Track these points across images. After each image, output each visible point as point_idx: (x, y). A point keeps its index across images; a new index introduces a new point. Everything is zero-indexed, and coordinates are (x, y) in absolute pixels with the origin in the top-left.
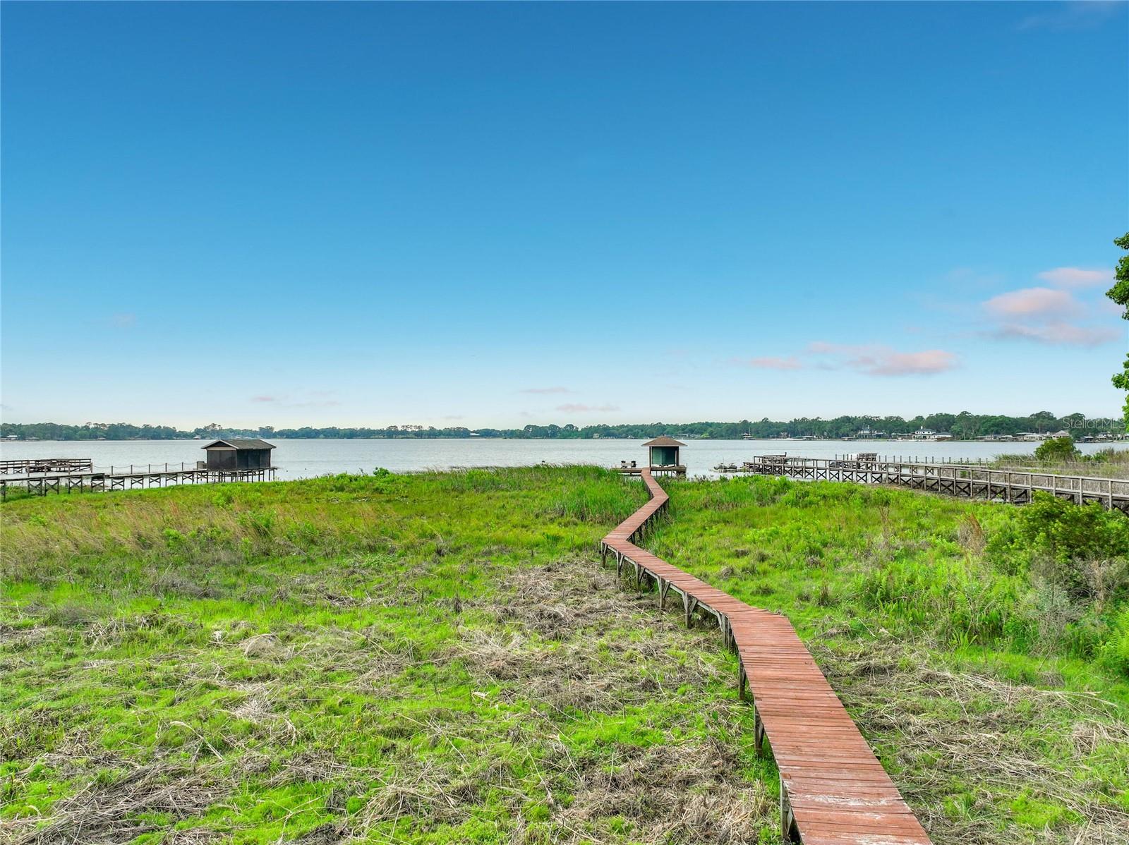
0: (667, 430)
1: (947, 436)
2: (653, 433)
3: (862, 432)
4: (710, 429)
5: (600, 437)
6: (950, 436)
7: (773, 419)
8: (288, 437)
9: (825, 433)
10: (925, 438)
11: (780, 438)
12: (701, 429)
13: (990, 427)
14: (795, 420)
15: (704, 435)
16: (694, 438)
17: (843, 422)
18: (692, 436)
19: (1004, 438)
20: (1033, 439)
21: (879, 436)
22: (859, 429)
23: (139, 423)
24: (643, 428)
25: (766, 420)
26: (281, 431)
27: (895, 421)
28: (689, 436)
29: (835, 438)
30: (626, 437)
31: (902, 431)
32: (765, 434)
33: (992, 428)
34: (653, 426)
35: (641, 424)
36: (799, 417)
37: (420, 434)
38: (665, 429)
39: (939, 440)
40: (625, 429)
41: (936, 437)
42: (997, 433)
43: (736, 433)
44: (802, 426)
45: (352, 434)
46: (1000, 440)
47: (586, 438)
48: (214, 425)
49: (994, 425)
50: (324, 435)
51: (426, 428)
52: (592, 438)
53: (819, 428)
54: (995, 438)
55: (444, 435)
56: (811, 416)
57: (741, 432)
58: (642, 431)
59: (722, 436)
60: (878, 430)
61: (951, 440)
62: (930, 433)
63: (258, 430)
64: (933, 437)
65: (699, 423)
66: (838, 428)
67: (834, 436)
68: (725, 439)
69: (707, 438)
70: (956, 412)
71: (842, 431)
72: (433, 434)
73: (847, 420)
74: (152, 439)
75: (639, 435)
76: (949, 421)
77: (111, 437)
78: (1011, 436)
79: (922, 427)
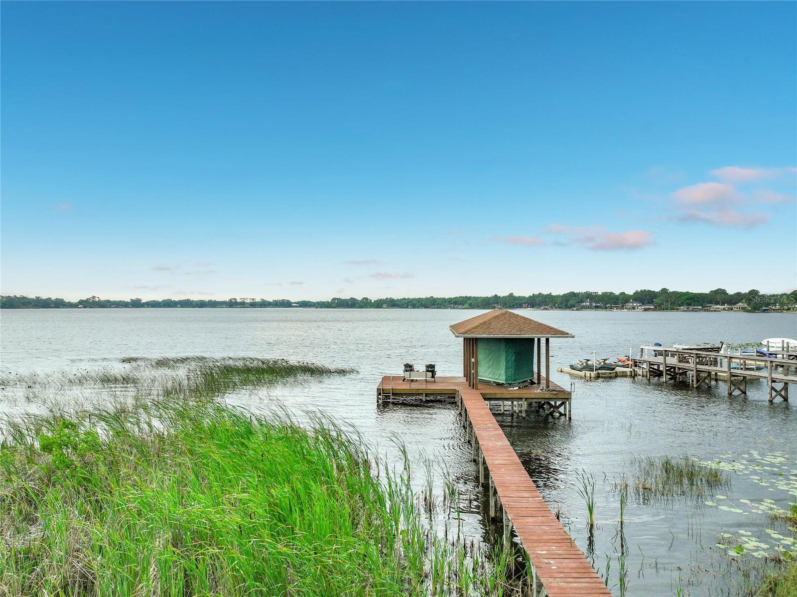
0: (438, 302)
1: (651, 307)
2: (427, 305)
3: (584, 304)
4: (469, 301)
5: (388, 307)
6: (653, 307)
7: (516, 294)
8: (153, 307)
9: (557, 305)
10: (634, 308)
11: (523, 308)
12: (463, 301)
13: (686, 300)
14: (533, 294)
15: (465, 306)
16: (457, 308)
17: (571, 296)
18: (456, 306)
19: (695, 309)
20: (718, 310)
21: (597, 307)
22: (582, 301)
23: (32, 295)
24: (419, 300)
25: (511, 295)
26: (148, 302)
27: (609, 296)
28: (454, 307)
29: (565, 308)
30: (407, 307)
31: (616, 303)
32: (512, 305)
33: (687, 301)
34: (427, 299)
35: (418, 298)
36: (536, 293)
37: (253, 305)
38: (436, 301)
39: (645, 310)
40: (407, 301)
41: (643, 307)
42: (690, 305)
43: (489, 304)
44: (539, 299)
45: (202, 304)
46: (693, 310)
47: (377, 308)
48: (94, 297)
49: (688, 299)
50: (181, 305)
51: (258, 300)
52: (381, 307)
53: (552, 301)
54: (688, 308)
55: (272, 305)
56: (545, 292)
57: (493, 303)
58: (419, 302)
59: (479, 307)
60: (596, 302)
61: (655, 310)
62: (638, 305)
63: (130, 301)
64: (640, 308)
65: (461, 297)
66: (567, 301)
67: (564, 307)
68: (481, 309)
69: (467, 308)
70: (657, 289)
71: (571, 302)
72: (264, 304)
73: (573, 295)
74: (42, 307)
75: (416, 306)
76: (651, 296)
77: (7, 306)
78: (700, 307)
79: (631, 301)
